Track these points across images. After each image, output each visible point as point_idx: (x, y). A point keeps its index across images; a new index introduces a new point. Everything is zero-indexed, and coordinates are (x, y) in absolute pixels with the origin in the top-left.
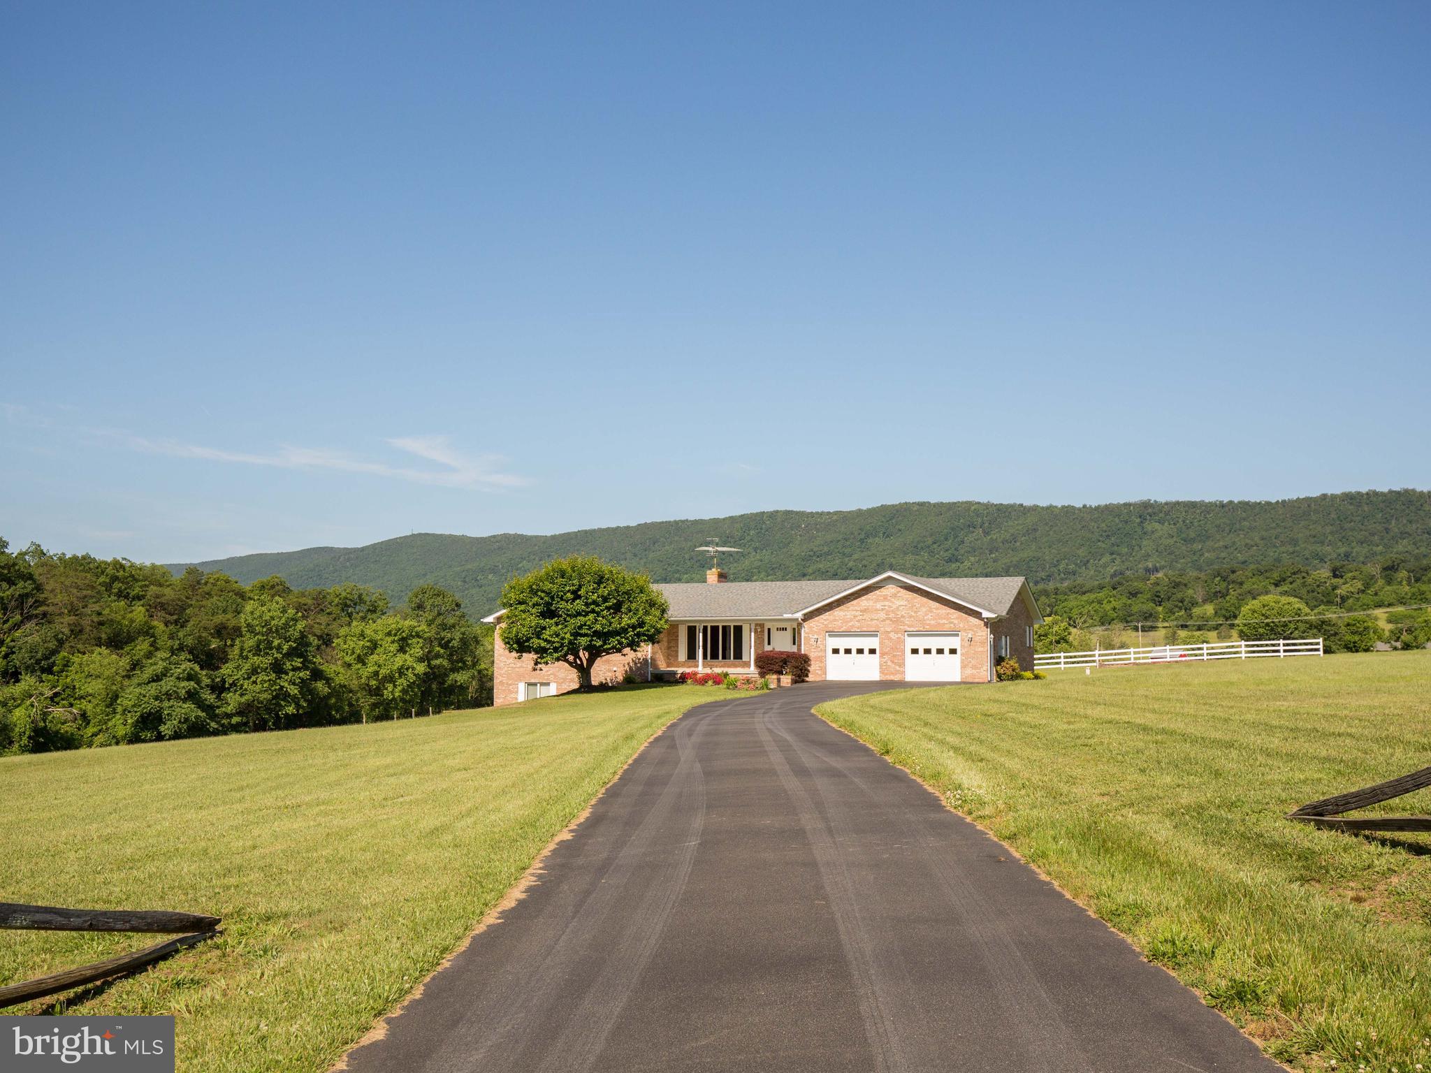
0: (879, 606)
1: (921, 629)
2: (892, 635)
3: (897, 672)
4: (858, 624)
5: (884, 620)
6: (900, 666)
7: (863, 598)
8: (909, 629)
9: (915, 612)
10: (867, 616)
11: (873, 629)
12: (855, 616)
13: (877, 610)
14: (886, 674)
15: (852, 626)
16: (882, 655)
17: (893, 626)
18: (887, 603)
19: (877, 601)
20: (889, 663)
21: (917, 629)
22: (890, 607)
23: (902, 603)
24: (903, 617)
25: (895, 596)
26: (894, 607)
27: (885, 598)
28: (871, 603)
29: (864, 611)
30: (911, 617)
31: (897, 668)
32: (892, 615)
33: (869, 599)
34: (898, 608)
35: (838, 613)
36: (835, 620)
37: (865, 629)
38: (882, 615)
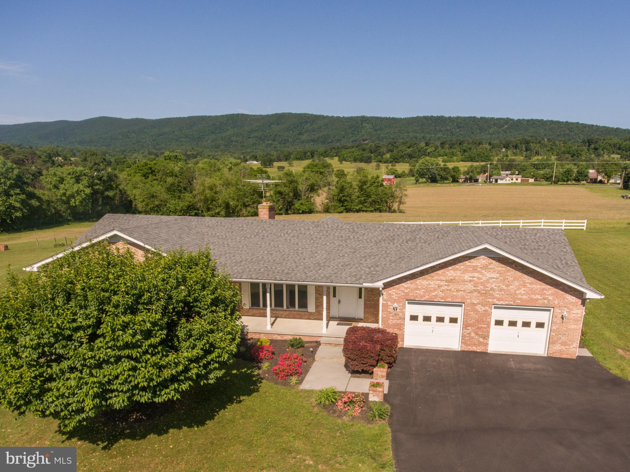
0: (467, 277)
1: (512, 303)
2: (479, 307)
3: (480, 343)
4: (441, 294)
5: (471, 292)
6: (484, 338)
7: (450, 268)
8: (497, 302)
9: (507, 286)
10: (452, 287)
11: (459, 300)
12: (439, 286)
13: (464, 281)
14: (469, 345)
15: (436, 296)
16: (466, 326)
17: (481, 298)
18: (476, 275)
19: (465, 271)
20: (473, 335)
21: (507, 302)
22: (479, 278)
23: (493, 275)
24: (492, 289)
25: (485, 267)
26: (484, 279)
27: (475, 269)
28: (459, 273)
29: (451, 281)
30: (501, 290)
31: (481, 340)
32: (480, 287)
33: (457, 269)
34: (487, 281)
35: (421, 282)
36: (417, 289)
37: (450, 300)
38: (470, 286)
